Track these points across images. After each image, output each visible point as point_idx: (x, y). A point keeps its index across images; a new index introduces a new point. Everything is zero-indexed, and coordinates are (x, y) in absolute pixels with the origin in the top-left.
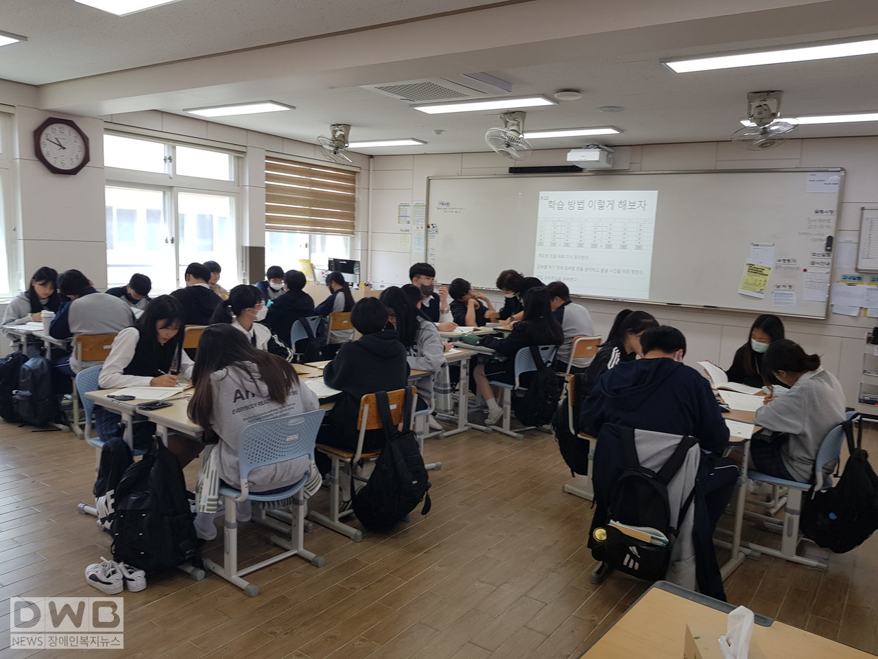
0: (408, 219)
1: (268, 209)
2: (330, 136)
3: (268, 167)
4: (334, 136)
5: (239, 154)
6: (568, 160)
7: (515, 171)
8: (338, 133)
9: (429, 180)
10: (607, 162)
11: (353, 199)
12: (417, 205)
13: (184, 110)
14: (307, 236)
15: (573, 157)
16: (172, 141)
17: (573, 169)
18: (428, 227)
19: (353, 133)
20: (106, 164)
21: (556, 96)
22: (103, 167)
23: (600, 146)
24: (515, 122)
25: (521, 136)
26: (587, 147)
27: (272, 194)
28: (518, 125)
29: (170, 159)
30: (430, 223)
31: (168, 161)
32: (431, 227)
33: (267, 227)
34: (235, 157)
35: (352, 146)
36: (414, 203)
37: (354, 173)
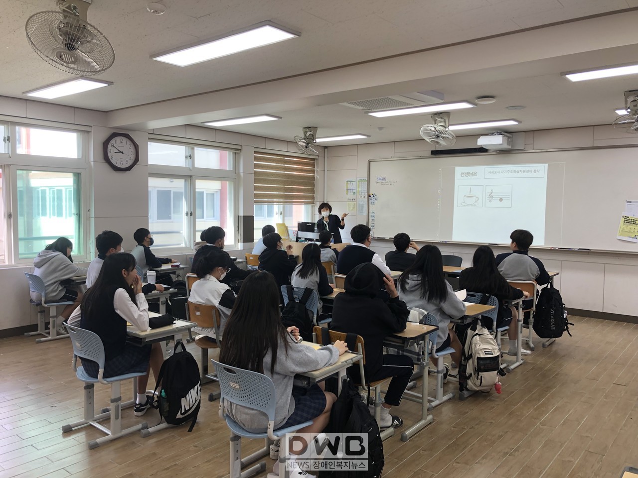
0: (354, 191)
1: (256, 188)
2: (303, 136)
3: (256, 159)
4: (305, 135)
5: (237, 151)
6: (478, 144)
7: (436, 153)
8: (309, 133)
9: (369, 162)
10: (508, 144)
11: (313, 178)
12: (361, 181)
13: (201, 123)
14: (281, 206)
15: (482, 142)
16: (191, 144)
17: (482, 150)
18: (370, 196)
19: (319, 132)
20: (149, 163)
21: (476, 101)
22: (147, 165)
23: (502, 133)
24: (442, 120)
25: (447, 129)
26: (492, 134)
27: (258, 177)
28: (445, 122)
29: (190, 157)
30: (371, 194)
31: (189, 158)
32: (372, 196)
33: (255, 202)
34: (234, 152)
35: (318, 140)
36: (358, 179)
37: (314, 159)
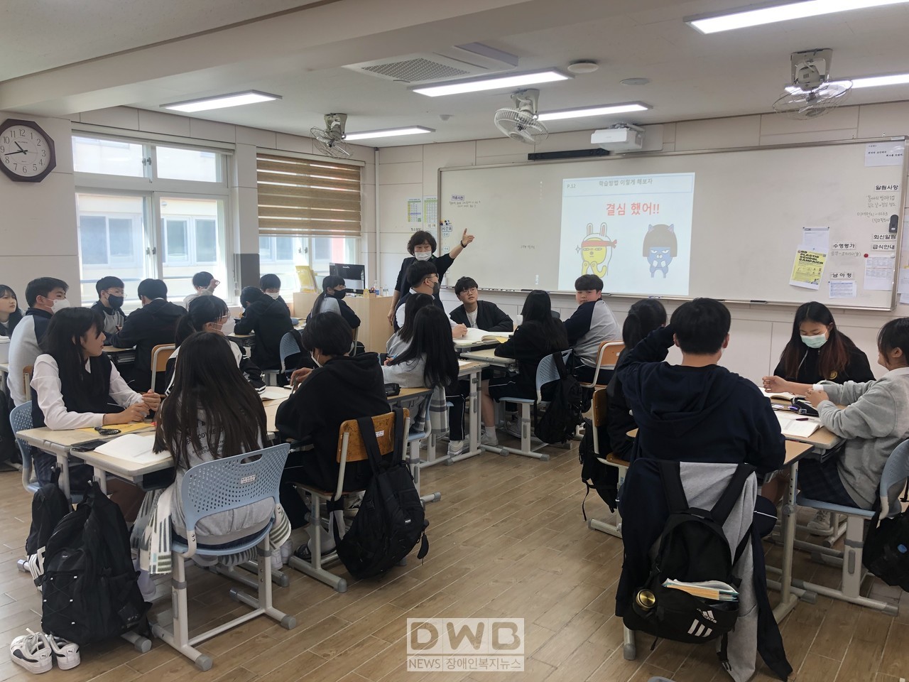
0: (419, 216)
1: (261, 211)
2: (324, 127)
3: (260, 165)
4: (329, 127)
5: (227, 153)
6: (592, 142)
7: (534, 157)
8: (334, 124)
9: (440, 172)
10: (636, 142)
11: (358, 196)
12: (428, 201)
13: (161, 106)
14: (307, 239)
15: (598, 139)
16: (151, 142)
17: (599, 152)
18: (441, 224)
19: (350, 123)
20: (76, 169)
21: (569, 68)
22: (71, 173)
23: (628, 125)
24: (528, 102)
25: (535, 117)
26: (614, 127)
27: (265, 195)
28: (531, 104)
29: (149, 161)
30: (443, 220)
31: (147, 163)
32: (444, 224)
33: (261, 232)
34: (223, 156)
35: (349, 138)
36: (425, 198)
37: (358, 167)
